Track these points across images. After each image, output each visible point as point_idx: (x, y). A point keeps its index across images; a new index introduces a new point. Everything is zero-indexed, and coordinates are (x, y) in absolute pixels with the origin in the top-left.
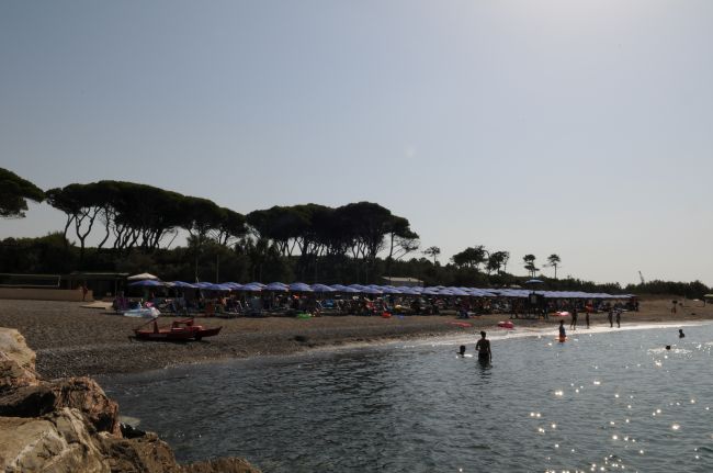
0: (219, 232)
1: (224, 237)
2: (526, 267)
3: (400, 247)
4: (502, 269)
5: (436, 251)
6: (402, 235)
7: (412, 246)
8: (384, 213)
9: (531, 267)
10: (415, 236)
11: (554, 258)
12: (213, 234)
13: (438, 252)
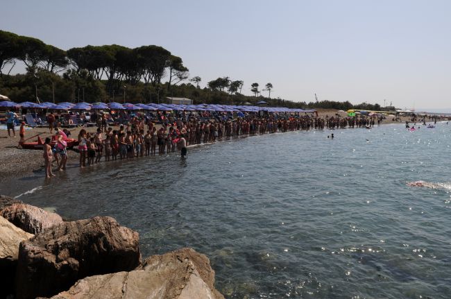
0: (46, 63)
1: (51, 66)
2: (252, 90)
3: (176, 77)
4: (238, 91)
5: (198, 79)
6: (177, 69)
7: (183, 76)
8: (166, 53)
9: (255, 91)
10: (186, 70)
11: (269, 85)
12: (42, 64)
13: (200, 80)
